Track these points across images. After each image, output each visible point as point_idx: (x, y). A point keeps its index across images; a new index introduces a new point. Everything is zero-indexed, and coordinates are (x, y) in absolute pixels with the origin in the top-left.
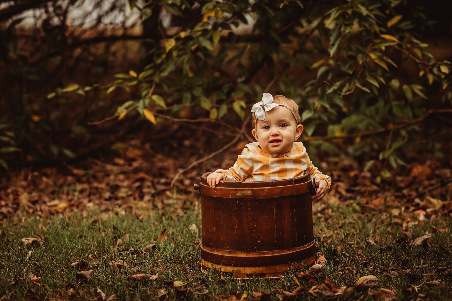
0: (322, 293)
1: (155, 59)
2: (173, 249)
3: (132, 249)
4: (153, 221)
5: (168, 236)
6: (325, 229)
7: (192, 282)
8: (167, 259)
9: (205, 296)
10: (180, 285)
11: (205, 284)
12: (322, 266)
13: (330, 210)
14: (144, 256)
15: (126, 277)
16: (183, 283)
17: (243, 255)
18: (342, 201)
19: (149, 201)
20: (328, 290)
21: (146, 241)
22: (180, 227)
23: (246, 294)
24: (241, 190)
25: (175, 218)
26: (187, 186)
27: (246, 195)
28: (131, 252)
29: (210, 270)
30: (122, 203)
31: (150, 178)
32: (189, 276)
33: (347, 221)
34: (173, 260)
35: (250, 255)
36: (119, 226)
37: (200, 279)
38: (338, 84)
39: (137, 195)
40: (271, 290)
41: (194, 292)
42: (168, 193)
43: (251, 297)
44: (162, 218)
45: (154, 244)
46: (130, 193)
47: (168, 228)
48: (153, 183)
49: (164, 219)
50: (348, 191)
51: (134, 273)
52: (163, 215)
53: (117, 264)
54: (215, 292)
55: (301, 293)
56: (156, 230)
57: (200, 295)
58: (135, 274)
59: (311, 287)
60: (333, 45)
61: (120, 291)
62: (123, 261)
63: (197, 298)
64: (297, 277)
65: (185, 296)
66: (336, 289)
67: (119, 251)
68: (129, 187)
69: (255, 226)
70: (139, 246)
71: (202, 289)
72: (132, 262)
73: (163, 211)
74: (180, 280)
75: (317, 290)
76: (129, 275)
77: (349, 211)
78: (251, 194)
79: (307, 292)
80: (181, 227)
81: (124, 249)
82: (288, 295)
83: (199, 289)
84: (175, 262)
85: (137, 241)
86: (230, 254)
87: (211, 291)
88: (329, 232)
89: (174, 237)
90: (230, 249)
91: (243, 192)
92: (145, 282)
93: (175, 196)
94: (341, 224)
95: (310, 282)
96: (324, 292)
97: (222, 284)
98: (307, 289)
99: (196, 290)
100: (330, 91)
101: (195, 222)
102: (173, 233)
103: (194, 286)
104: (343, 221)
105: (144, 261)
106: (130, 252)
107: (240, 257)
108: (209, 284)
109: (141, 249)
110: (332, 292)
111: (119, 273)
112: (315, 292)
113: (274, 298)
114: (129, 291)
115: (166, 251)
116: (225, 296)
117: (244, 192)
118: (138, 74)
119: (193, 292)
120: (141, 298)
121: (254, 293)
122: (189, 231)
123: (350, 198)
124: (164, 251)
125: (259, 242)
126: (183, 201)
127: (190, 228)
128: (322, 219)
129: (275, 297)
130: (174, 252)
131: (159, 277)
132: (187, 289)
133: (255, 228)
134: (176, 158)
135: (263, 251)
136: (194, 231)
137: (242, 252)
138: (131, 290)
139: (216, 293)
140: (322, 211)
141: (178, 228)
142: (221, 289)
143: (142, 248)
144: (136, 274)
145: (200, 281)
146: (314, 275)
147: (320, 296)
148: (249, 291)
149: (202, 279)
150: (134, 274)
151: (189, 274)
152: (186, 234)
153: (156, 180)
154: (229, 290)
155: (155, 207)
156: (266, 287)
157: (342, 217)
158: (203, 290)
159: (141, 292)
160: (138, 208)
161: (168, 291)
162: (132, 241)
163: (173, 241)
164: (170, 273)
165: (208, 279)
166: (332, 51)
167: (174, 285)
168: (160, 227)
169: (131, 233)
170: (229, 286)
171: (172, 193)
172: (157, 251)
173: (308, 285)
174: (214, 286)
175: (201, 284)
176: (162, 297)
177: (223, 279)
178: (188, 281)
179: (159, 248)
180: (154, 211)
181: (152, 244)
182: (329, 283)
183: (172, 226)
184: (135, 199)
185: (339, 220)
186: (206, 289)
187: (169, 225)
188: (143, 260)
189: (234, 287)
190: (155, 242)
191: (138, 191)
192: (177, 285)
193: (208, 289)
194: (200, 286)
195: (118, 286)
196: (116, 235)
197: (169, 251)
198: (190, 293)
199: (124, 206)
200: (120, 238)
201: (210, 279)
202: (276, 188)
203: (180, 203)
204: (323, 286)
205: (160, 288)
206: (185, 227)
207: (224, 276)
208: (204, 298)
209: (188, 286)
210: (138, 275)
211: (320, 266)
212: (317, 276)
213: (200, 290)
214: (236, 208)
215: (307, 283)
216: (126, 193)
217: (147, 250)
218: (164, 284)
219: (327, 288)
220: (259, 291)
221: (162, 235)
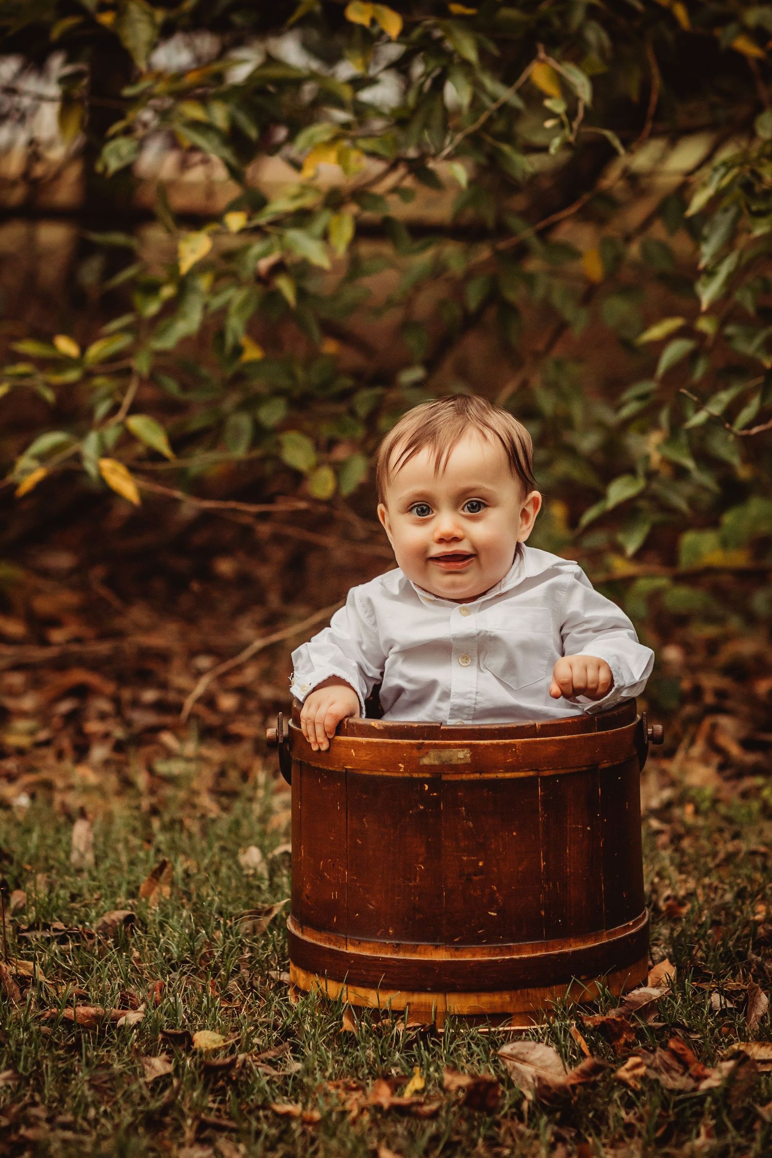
0: (657, 1081)
1: (138, 299)
2: (189, 927)
3: (59, 925)
4: (122, 834)
5: (173, 884)
6: (672, 871)
7: (250, 1036)
8: (170, 960)
9: (290, 1082)
10: (215, 1046)
11: (291, 1044)
12: (661, 992)
13: (690, 809)
14: (96, 947)
15: (42, 1016)
16: (224, 1037)
17: (441, 956)
18: (728, 779)
19: (107, 763)
20: (677, 1071)
21: (103, 899)
22: (210, 854)
23: (421, 1077)
24: (436, 746)
25: (194, 826)
26: (229, 717)
27: (454, 762)
28: (57, 934)
29: (307, 999)
30: (18, 767)
31: (109, 688)
32: (241, 1017)
33: (744, 847)
34: (188, 962)
35: (462, 956)
36: (17, 848)
37: (275, 1028)
38: (725, 397)
39: (65, 743)
40: (498, 1067)
41: (258, 1066)
42: (168, 739)
43: (438, 1089)
44: (147, 825)
45: (129, 908)
46: (43, 735)
47: (172, 858)
48: (116, 700)
49: (156, 824)
50: (747, 744)
51: (69, 1003)
52: (154, 811)
53: (14, 972)
54: (323, 1070)
55: (593, 1079)
56: (132, 863)
57: (275, 1079)
58: (72, 1006)
59: (625, 1059)
60: (710, 273)
61: (26, 1058)
62: (31, 964)
63: (267, 1088)
64: (581, 1028)
65: (229, 1081)
66: (703, 1070)
67: (18, 930)
68: (43, 715)
69: (481, 864)
70: (82, 914)
71: (280, 1059)
72: (59, 966)
73: (154, 800)
74: (213, 1028)
75: (641, 1071)
76: (55, 1010)
77: (750, 814)
78: (469, 761)
79: (613, 1076)
80: (213, 856)
81: (33, 924)
82: (551, 1084)
83: (274, 1060)
84: (195, 971)
85: (73, 897)
86: (397, 953)
87: (310, 1065)
88: (685, 881)
89: (189, 889)
90: (396, 936)
91: (442, 754)
92: (102, 1032)
93: (190, 748)
94: (722, 855)
95: (622, 1041)
96: (664, 1078)
97: (346, 1042)
98: (613, 1066)
99: (263, 1062)
100: (698, 419)
101: (257, 839)
102: (187, 874)
103: (256, 1048)
104: (730, 847)
105: (97, 964)
106: (54, 934)
107: (431, 961)
108: (304, 1042)
109: (87, 924)
110: (691, 1076)
111: (19, 1002)
112: (635, 1077)
113: (507, 1093)
114: (53, 1061)
115: (168, 932)
116: (354, 1082)
117: (446, 754)
118: (83, 349)
119: (254, 1068)
120: (92, 1082)
121: (448, 1078)
122: (238, 872)
123: (755, 770)
124: (161, 935)
125: (493, 914)
126: (216, 769)
127: (243, 859)
128: (663, 839)
129: (513, 1090)
130: (193, 936)
131: (147, 1019)
132: (237, 1058)
133: (480, 871)
134: (190, 619)
135: (502, 942)
136: (255, 869)
137: (437, 947)
138: (59, 1058)
139: (327, 1074)
140: (664, 812)
141: (203, 860)
142: (342, 1059)
143: (91, 922)
144: (76, 1006)
145: (275, 1034)
146: (634, 1020)
147: (652, 1089)
148: (432, 1069)
149: (283, 1026)
150: (66, 1007)
151: (239, 1009)
152: (229, 878)
153: (127, 694)
154: (368, 1064)
155: (127, 784)
156: (483, 1056)
157: (727, 835)
158: (285, 1062)
159: (94, 1067)
160: (70, 788)
161: (177, 1062)
162: (58, 896)
163: (189, 900)
164: (182, 1007)
165: (300, 1025)
166: (708, 293)
167: (193, 1044)
168: (147, 855)
169: (54, 872)
170: (368, 1051)
171: (181, 740)
172: (140, 932)
173: (615, 1051)
174: (319, 1050)
175: (278, 1043)
176: (156, 1081)
177: (348, 1029)
178: (237, 1033)
179: (144, 924)
180: (126, 801)
181: (122, 909)
182: (682, 1049)
183: (184, 853)
184: (60, 756)
185: (716, 843)
186: (295, 1058)
187: (174, 847)
188: (95, 960)
189: (383, 1054)
190: (130, 902)
191: (71, 730)
192: (203, 1045)
193: (303, 1060)
194: (277, 1049)
195: (19, 1044)
196: (6, 877)
197: (177, 935)
198: (244, 1071)
199: (28, 779)
200: (18, 887)
201: (307, 1027)
202: (545, 742)
203: (208, 774)
204: (661, 1057)
205: (152, 1053)
206: (225, 855)
207: (352, 1019)
208: (290, 1089)
209: (237, 1047)
210: (82, 1010)
211: (656, 993)
212: (643, 1026)
213: (276, 1063)
214: (422, 807)
215: (613, 1047)
216: (32, 733)
217: (105, 929)
218: (162, 1039)
219: (676, 1065)
220: (463, 1068)
221: (154, 880)
